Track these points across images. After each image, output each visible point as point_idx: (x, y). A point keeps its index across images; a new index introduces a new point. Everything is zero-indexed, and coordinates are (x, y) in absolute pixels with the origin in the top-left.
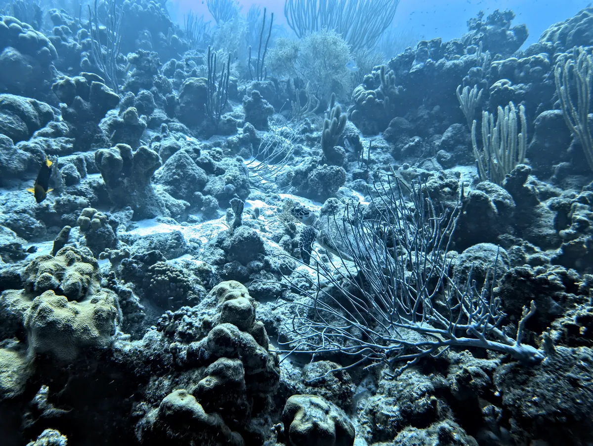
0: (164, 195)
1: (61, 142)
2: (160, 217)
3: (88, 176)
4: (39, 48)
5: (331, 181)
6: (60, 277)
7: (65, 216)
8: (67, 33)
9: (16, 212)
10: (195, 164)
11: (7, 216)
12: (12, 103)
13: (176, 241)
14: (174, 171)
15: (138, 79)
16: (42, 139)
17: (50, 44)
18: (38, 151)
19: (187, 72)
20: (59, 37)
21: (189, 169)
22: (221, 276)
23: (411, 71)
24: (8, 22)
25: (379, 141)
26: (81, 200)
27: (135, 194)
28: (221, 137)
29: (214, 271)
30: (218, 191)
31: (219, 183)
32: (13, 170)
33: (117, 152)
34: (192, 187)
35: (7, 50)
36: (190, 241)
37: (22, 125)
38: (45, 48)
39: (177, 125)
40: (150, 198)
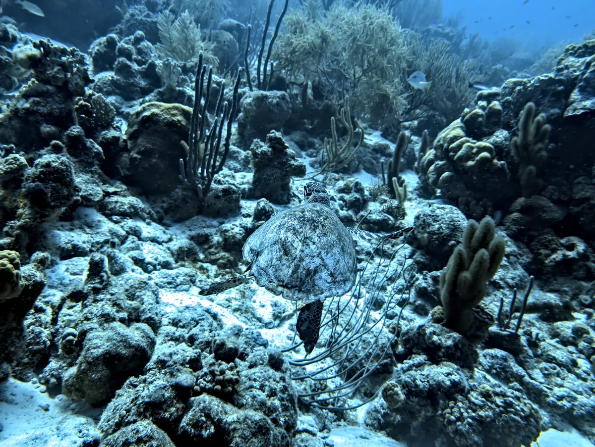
19: (140, 63)
39: (123, 204)
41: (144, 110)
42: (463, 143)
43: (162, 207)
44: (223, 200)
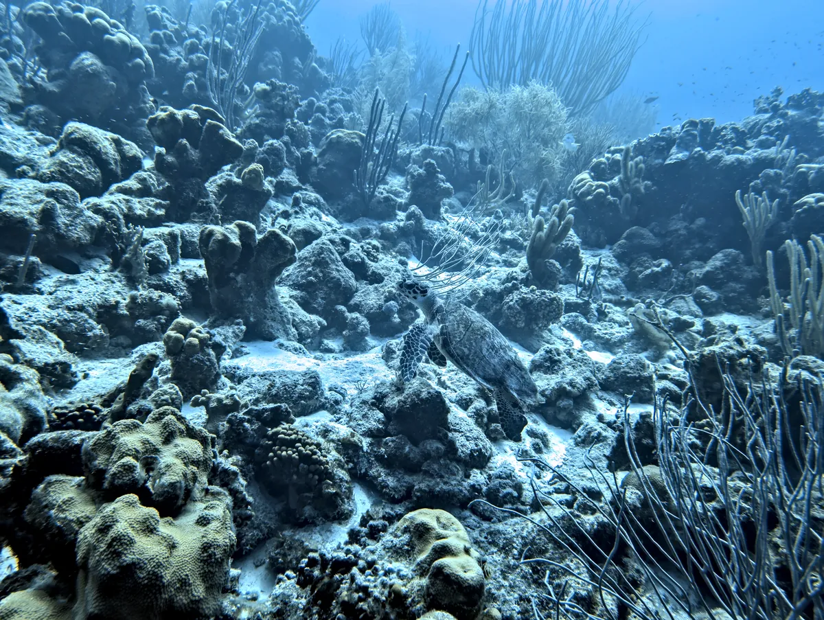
0: (291, 304)
1: (148, 204)
2: (282, 340)
3: (181, 262)
4: (129, 61)
5: (540, 314)
6: (149, 465)
7: (142, 322)
8: (170, 42)
9: (69, 309)
10: (341, 263)
11: (54, 313)
12: (85, 137)
13: (310, 389)
14: (310, 269)
15: (263, 121)
16: (122, 196)
17: (147, 55)
18: (114, 216)
19: (330, 119)
20: (158, 46)
21: (333, 270)
22: (375, 456)
23: (668, 162)
24: (91, 16)
25: (606, 257)
26: (169, 299)
27: (250, 299)
28: (371, 222)
29: (365, 448)
30: (372, 309)
31: (373, 295)
32: (74, 241)
33: (235, 233)
34: (333, 296)
35: (83, 56)
36: (330, 389)
37: (94, 172)
38: (139, 60)
39: (310, 196)
40: (271, 308)
41: (332, 134)
42: (586, 183)
43: (337, 208)
44: (383, 205)
